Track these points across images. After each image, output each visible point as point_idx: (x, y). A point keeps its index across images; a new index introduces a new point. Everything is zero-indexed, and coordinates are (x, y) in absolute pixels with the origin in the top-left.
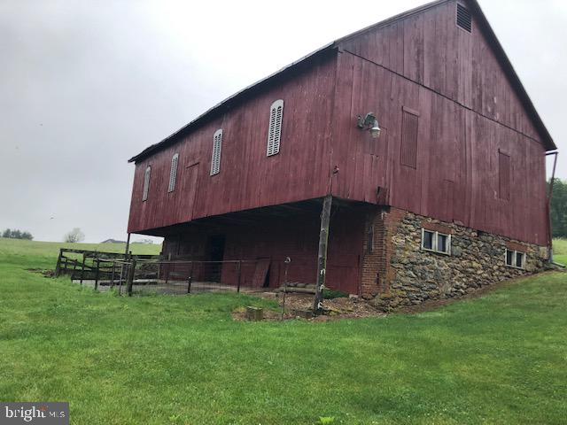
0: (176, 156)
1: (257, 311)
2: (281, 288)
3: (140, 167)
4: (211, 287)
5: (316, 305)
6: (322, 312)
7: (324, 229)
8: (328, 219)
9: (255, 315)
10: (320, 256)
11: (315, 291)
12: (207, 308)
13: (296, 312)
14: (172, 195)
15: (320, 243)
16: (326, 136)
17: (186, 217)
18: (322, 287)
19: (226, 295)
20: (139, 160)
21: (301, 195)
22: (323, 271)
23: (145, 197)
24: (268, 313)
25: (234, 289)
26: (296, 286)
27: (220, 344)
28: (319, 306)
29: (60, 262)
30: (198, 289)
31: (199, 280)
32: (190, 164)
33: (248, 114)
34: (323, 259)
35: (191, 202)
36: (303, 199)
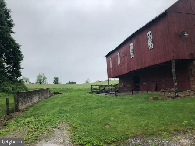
0: (119, 54)
1: (157, 98)
2: (162, 90)
3: (108, 58)
4: (137, 92)
5: (176, 94)
6: (178, 96)
7: (174, 70)
8: (174, 67)
9: (156, 99)
10: (174, 79)
11: (174, 90)
12: (141, 98)
13: (169, 97)
14: (120, 66)
15: (173, 75)
16: (168, 41)
17: (126, 72)
18: (176, 88)
19: (144, 94)
20: (107, 56)
21: (163, 60)
22: (176, 84)
23: (111, 67)
24: (160, 98)
25: (146, 92)
26: (167, 89)
27: (149, 106)
28: (177, 95)
29: (92, 89)
30: (135, 93)
31: (135, 91)
32: (123, 56)
33: (140, 37)
34: (175, 80)
35: (126, 67)
36: (164, 61)
